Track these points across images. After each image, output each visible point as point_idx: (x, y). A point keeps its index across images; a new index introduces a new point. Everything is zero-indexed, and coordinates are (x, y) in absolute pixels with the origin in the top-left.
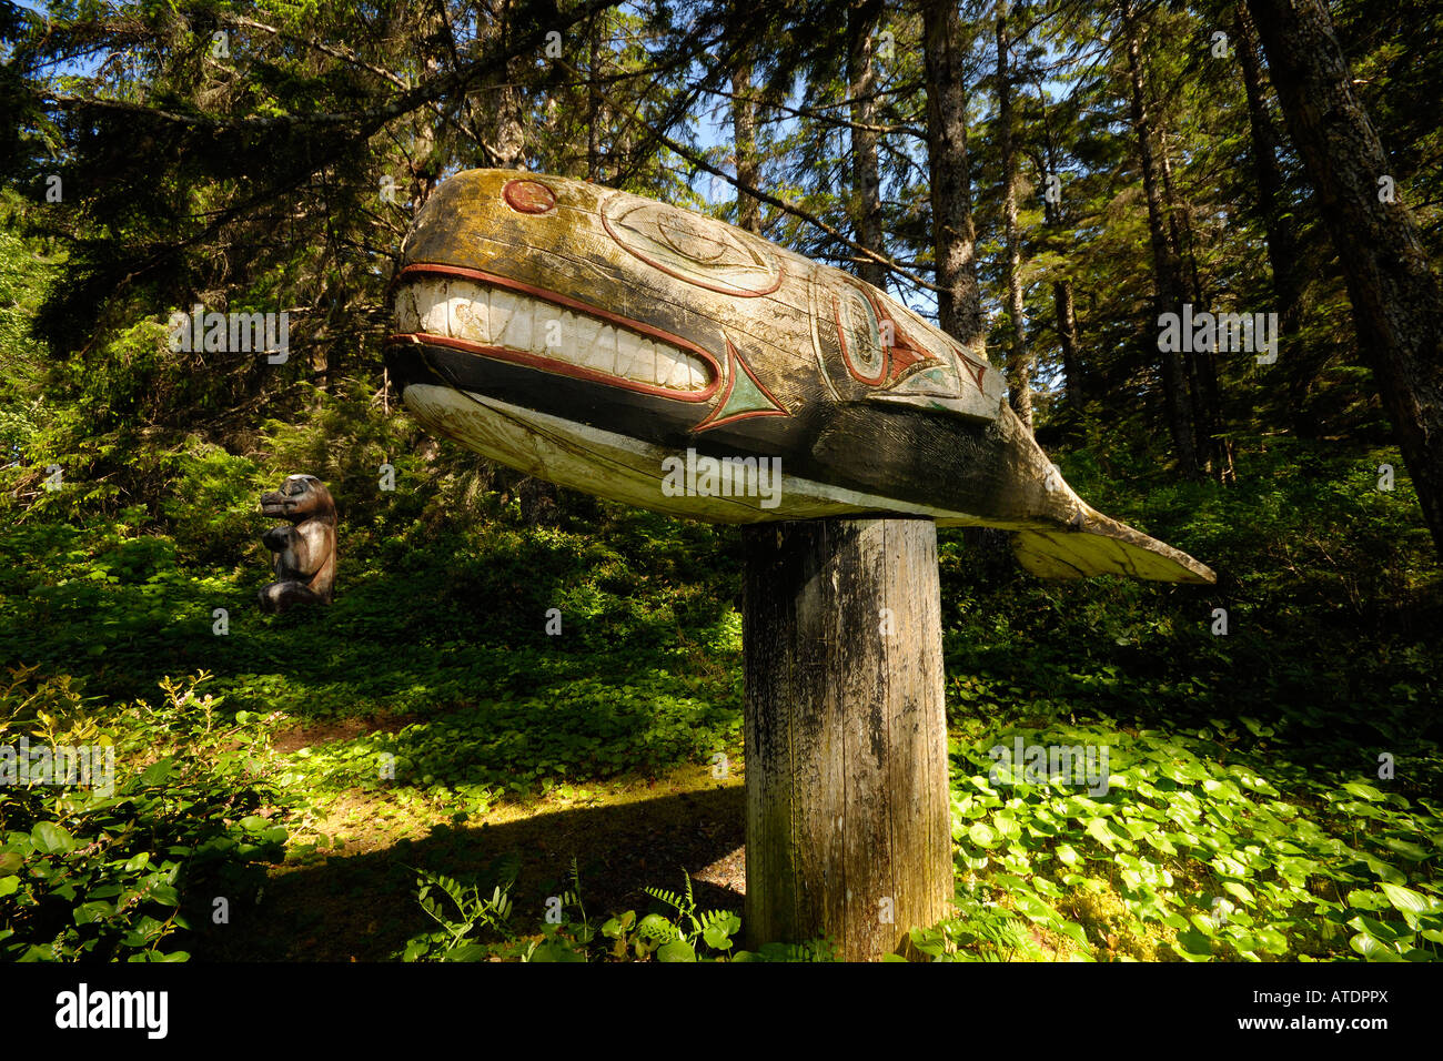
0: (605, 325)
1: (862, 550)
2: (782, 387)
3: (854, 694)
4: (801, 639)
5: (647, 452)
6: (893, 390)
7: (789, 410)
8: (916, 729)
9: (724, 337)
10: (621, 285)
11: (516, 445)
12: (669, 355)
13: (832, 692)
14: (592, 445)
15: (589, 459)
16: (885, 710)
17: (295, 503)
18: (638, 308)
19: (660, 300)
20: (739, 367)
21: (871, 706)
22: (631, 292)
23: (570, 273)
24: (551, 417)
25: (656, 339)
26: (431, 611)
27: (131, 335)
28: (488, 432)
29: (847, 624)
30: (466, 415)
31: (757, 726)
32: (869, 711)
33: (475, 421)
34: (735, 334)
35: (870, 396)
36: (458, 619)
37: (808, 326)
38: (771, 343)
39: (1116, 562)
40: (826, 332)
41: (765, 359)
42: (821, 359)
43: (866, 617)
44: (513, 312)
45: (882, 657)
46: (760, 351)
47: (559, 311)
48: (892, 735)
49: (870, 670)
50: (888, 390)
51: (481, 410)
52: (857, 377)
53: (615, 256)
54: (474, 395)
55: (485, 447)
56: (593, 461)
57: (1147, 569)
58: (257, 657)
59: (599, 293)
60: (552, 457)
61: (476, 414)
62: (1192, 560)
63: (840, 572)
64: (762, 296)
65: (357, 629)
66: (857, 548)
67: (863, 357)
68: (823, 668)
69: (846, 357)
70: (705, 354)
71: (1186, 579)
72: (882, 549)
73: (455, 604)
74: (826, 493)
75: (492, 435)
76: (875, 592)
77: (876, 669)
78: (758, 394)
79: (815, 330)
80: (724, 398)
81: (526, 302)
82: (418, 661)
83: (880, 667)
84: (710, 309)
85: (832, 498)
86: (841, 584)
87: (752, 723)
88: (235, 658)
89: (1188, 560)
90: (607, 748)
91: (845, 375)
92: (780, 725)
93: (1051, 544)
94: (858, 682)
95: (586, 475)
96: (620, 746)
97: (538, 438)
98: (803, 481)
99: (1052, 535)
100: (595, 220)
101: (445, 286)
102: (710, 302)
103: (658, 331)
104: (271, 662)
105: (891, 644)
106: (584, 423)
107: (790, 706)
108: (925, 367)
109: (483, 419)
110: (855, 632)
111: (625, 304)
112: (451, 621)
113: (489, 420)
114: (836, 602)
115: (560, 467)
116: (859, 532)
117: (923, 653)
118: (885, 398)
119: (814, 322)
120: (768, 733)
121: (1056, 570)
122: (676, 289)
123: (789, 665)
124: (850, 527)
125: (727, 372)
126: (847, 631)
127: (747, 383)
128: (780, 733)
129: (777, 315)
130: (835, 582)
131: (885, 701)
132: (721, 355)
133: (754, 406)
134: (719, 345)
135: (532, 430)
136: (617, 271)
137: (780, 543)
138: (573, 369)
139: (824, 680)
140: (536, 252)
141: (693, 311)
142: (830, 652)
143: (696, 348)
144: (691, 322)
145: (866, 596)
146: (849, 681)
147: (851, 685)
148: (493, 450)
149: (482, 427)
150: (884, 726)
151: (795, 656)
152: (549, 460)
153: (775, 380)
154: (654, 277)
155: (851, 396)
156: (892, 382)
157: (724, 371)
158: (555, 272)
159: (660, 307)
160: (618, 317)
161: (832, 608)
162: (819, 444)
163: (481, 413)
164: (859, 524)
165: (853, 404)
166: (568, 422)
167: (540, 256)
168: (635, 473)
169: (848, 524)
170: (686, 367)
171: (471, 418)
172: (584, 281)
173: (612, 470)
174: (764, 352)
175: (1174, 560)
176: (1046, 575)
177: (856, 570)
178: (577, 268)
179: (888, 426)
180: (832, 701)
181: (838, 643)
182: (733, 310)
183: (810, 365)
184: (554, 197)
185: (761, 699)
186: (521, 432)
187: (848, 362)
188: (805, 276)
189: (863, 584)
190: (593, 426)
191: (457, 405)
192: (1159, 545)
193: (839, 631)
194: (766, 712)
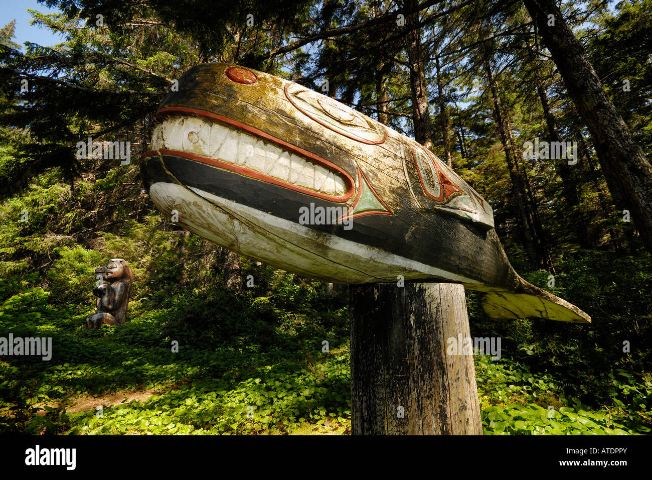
0: (284, 151)
1: (427, 301)
2: (389, 197)
3: (428, 397)
4: (392, 358)
5: (306, 234)
6: (447, 205)
7: (393, 211)
8: (467, 422)
9: (356, 164)
10: (295, 128)
11: (221, 228)
12: (323, 173)
13: (414, 396)
14: (271, 227)
15: (268, 238)
16: (448, 409)
17: (112, 273)
18: (305, 142)
19: (318, 139)
20: (364, 183)
21: (440, 407)
22: (301, 133)
23: (264, 117)
24: (246, 207)
25: (315, 162)
26: (174, 329)
27: (47, 192)
28: (203, 217)
29: (421, 349)
30: (189, 204)
31: (362, 417)
32: (439, 410)
33: (194, 209)
34: (362, 163)
35: (437, 207)
36: (186, 334)
37: (401, 164)
38: (382, 171)
39: (538, 310)
40: (411, 168)
41: (379, 180)
42: (410, 183)
43: (433, 345)
44: (226, 138)
45: (444, 372)
46: (376, 175)
47: (255, 140)
48: (454, 427)
49: (437, 381)
50: (444, 204)
51: (199, 201)
52: (429, 195)
53: (292, 111)
54: (194, 189)
55: (201, 229)
56: (271, 239)
57: (554, 314)
58: (78, 353)
59: (282, 131)
60: (244, 236)
61: (195, 204)
62: (580, 310)
63: (414, 315)
64: (376, 144)
65: (134, 338)
66: (424, 300)
67: (430, 184)
68: (407, 379)
69: (422, 183)
70: (345, 173)
71: (576, 320)
72: (439, 301)
73: (186, 325)
74: (410, 265)
75: (206, 220)
76: (437, 328)
77: (441, 380)
78: (375, 200)
79: (405, 167)
80: (356, 201)
81: (235, 133)
82: (163, 357)
83: (443, 379)
84: (347, 147)
85: (413, 268)
86: (416, 322)
87: (358, 414)
88: (66, 354)
89: (577, 310)
90: (260, 413)
91: (423, 194)
92: (379, 418)
93: (503, 300)
94: (431, 389)
95: (264, 250)
96: (268, 412)
97: (236, 222)
98: (398, 257)
99: (505, 295)
100: (281, 92)
101: (183, 121)
102: (348, 144)
103: (316, 157)
104: (85, 356)
105: (449, 363)
106: (267, 212)
107: (385, 405)
108: (459, 195)
109: (200, 207)
110: (426, 354)
111: (297, 139)
112: (183, 335)
113: (204, 208)
114: (413, 335)
115: (248, 244)
116: (425, 290)
117: (467, 369)
118: (444, 209)
119: (404, 162)
120: (370, 423)
121: (503, 314)
122: (327, 134)
123: (384, 376)
124: (420, 287)
125: (357, 185)
126: (421, 354)
127: (369, 193)
128: (379, 424)
129: (385, 156)
130: (412, 322)
131: (448, 402)
132: (354, 174)
133: (373, 208)
134: (353, 168)
135: (232, 216)
136: (293, 120)
137: (376, 296)
138: (262, 176)
139: (408, 387)
140: (243, 103)
141: (338, 147)
142: (411, 368)
143: (340, 169)
144: (337, 153)
145: (431, 331)
146: (425, 389)
147: (425, 391)
148: (206, 231)
149: (199, 214)
150: (449, 421)
151: (388, 369)
152: (242, 239)
153: (385, 192)
154: (315, 126)
155: (427, 206)
156: (446, 201)
157: (356, 184)
158: (254, 116)
159: (318, 143)
160: (292, 147)
161: (411, 338)
162: (408, 234)
163: (199, 203)
164: (425, 285)
165: (428, 211)
166: (257, 211)
167: (246, 106)
168: (297, 249)
169: (418, 285)
170: (333, 181)
171: (192, 207)
172: (272, 123)
173: (282, 246)
174: (379, 175)
175: (570, 310)
176: (497, 317)
177: (424, 314)
178: (268, 115)
179: (445, 226)
180: (414, 402)
181: (416, 361)
182: (361, 150)
183: (404, 186)
184: (256, 77)
185: (365, 398)
186: (224, 217)
187: (423, 186)
188: (397, 138)
189: (430, 323)
190: (273, 214)
191: (183, 197)
192: (562, 302)
193: (416, 354)
194: (368, 408)
